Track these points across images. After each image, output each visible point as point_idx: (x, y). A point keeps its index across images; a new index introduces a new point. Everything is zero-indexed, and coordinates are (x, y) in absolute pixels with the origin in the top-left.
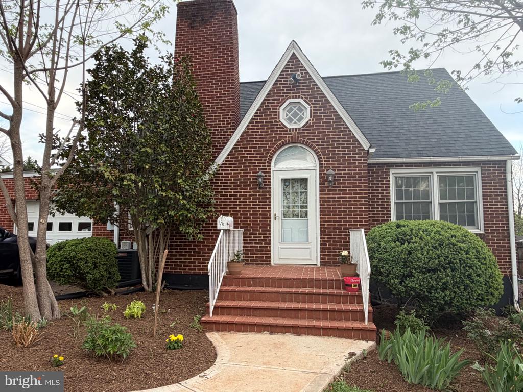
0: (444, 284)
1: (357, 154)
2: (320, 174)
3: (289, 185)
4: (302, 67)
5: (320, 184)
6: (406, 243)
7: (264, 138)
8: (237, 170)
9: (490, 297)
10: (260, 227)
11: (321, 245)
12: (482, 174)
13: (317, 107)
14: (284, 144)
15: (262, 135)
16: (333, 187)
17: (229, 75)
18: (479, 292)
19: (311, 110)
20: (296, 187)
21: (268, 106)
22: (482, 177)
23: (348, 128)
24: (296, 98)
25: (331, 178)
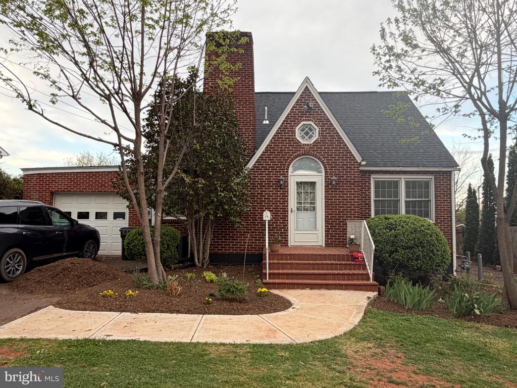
0: (417, 256)
1: (352, 165)
2: (325, 179)
3: (301, 186)
4: (312, 98)
5: (325, 186)
6: (393, 230)
7: (284, 150)
8: (263, 174)
9: (443, 264)
10: (281, 218)
11: (326, 231)
12: (435, 180)
13: (323, 129)
14: (299, 156)
15: (282, 148)
16: (335, 189)
17: (250, 96)
18: (438, 261)
19: (319, 131)
20: (307, 188)
21: (287, 126)
22: (435, 182)
23: (346, 145)
24: (308, 121)
25: (334, 183)
